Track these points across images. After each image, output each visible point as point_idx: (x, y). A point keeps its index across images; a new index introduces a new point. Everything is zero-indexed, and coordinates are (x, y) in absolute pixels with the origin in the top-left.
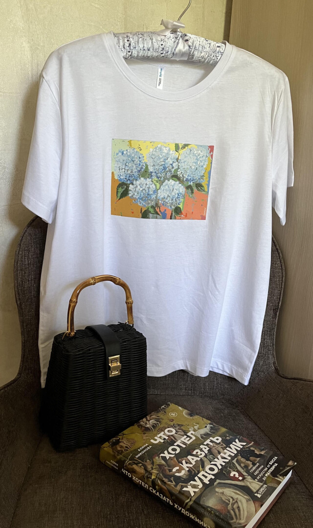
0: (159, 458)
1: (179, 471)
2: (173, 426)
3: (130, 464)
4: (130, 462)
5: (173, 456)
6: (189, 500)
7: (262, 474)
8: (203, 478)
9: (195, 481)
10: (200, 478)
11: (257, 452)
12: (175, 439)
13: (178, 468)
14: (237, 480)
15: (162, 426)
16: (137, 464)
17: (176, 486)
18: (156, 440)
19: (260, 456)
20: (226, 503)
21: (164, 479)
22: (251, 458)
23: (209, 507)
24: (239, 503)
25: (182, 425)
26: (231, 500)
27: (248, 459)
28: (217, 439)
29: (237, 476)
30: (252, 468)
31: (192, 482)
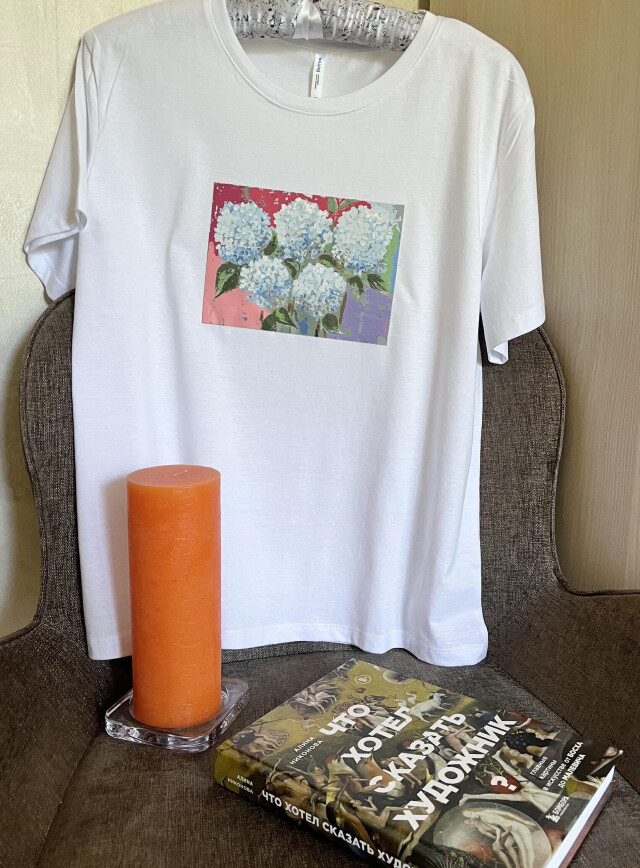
0: (339, 761)
1: (382, 784)
2: (365, 701)
3: (277, 778)
4: (278, 774)
5: (368, 756)
6: (409, 839)
7: (555, 776)
8: (434, 793)
9: (418, 799)
10: (428, 795)
11: (540, 736)
12: (371, 724)
13: (380, 778)
14: (507, 791)
15: (341, 702)
16: (292, 777)
17: (378, 813)
18: (331, 729)
19: (547, 742)
20: (489, 838)
21: (352, 802)
22: (530, 748)
23: (452, 849)
24: (516, 836)
25: (383, 698)
26: (498, 831)
27: (523, 751)
28: (457, 719)
29: (505, 783)
30: (533, 767)
31: (412, 803)
